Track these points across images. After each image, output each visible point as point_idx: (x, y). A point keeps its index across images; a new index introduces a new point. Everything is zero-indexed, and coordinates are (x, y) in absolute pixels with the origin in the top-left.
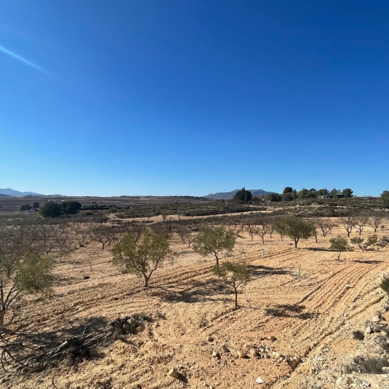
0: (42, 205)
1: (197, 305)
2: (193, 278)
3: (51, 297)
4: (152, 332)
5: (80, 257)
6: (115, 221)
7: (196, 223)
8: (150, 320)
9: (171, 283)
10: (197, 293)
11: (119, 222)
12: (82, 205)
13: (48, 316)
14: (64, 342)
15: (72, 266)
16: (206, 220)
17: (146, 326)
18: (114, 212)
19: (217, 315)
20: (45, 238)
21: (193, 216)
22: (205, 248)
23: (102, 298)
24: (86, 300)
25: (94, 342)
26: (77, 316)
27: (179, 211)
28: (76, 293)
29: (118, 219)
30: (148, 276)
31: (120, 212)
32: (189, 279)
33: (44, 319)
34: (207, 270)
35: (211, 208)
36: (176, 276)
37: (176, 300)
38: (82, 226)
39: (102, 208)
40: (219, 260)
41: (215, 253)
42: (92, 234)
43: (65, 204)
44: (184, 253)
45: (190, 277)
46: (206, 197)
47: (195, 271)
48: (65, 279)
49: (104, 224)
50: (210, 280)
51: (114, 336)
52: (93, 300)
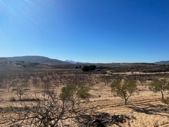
0: (82, 67)
1: (152, 116)
2: (149, 103)
3: (88, 102)
4: (130, 124)
5: (96, 88)
6: (110, 74)
7: (149, 76)
8: (128, 118)
9: (138, 103)
10: (152, 111)
11: (111, 74)
12: (97, 67)
13: (88, 109)
14: (94, 120)
15: (94, 91)
16: (154, 75)
17: (127, 121)
18: (109, 70)
19: (164, 123)
20: (84, 79)
21: (147, 72)
22: (155, 89)
23: (107, 105)
24: (101, 105)
25: (105, 123)
26: (98, 111)
27: (139, 70)
28: (97, 102)
29: (111, 73)
30: (126, 99)
31: (112, 70)
32: (147, 103)
33: (86, 110)
34: (157, 100)
35: (157, 69)
36: (140, 101)
37: (141, 112)
38: (97, 75)
39: (104, 68)
40: (164, 96)
41: (161, 92)
42: (101, 79)
43: (90, 66)
44: (143, 90)
45: (147, 102)
46: (154, 63)
47: (150, 100)
48: (92, 96)
49: (105, 75)
50: (158, 105)
51: (113, 122)
52: (103, 105)
